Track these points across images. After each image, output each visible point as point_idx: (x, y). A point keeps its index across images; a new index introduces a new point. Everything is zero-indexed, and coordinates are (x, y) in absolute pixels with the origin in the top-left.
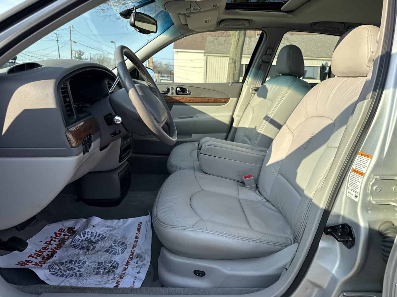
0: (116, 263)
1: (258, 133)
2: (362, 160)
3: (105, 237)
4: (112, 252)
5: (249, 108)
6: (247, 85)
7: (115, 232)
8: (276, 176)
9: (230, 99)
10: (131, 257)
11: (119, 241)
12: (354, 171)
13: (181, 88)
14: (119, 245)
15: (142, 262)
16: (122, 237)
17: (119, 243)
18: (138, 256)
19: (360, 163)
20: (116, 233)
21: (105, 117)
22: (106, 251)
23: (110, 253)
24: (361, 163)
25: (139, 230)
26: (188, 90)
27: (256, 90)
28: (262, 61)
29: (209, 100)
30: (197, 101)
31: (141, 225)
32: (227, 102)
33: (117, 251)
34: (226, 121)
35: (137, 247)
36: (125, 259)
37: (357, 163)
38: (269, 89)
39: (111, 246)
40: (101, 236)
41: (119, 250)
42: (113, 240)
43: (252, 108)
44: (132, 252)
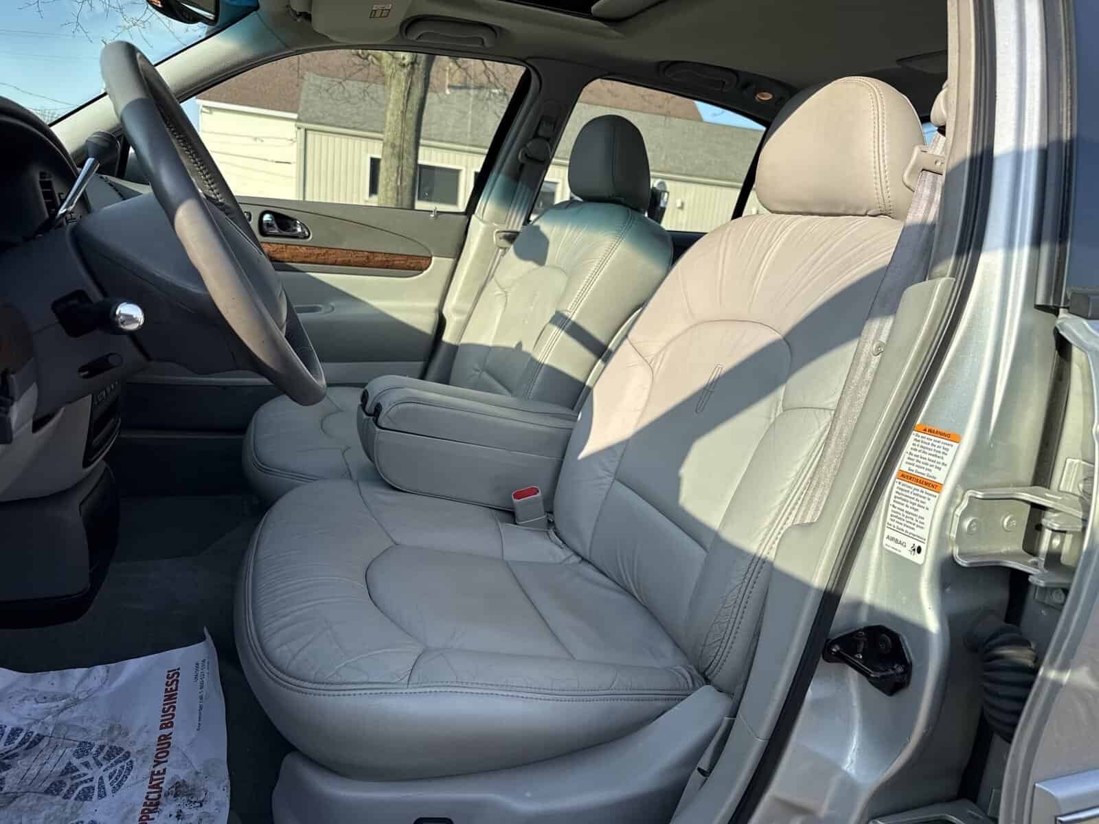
1: (537, 362)
2: (930, 447)
3: (40, 738)
4: (77, 792)
5: (493, 290)
6: (481, 220)
7: (75, 715)
8: (607, 487)
9: (434, 258)
10: (151, 796)
11: (98, 743)
12: (904, 476)
13: (276, 216)
14: (99, 758)
15: (201, 810)
16: (107, 728)
17: (98, 753)
18: (179, 789)
19: (924, 455)
20: (82, 719)
21: (55, 306)
22: (47, 792)
23: (66, 797)
24: (927, 456)
25: (170, 697)
26: (302, 225)
27: (511, 237)
28: (526, 155)
29: (368, 257)
30: (331, 260)
31: (178, 681)
32: (426, 269)
33: (95, 783)
34: (425, 324)
35: (172, 757)
36: (132, 811)
37: (911, 454)
38: (551, 237)
39: (70, 769)
40: (22, 735)
41: (101, 778)
42: (74, 745)
43: (502, 289)
44: (155, 777)
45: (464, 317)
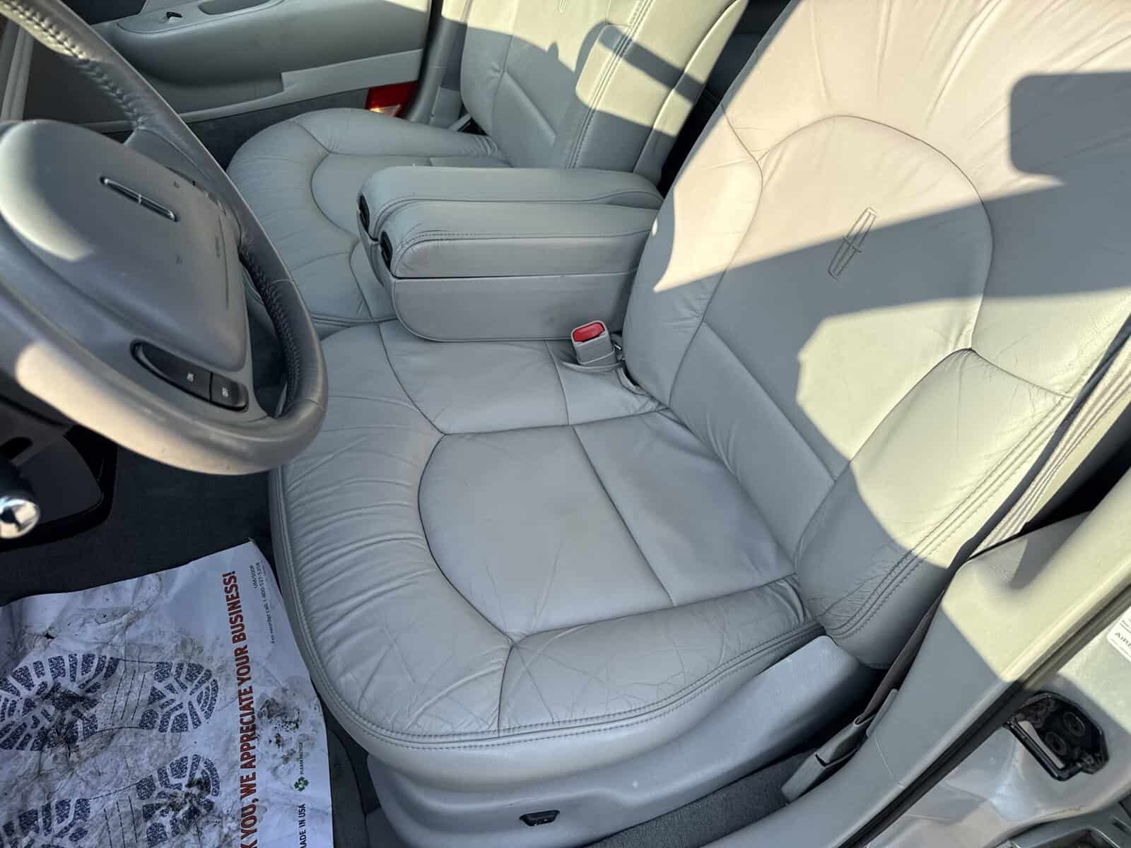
0: (202, 765)
3: (115, 662)
4: (171, 723)
7: (142, 630)
8: (692, 330)
10: (247, 719)
11: (175, 662)
14: (182, 679)
15: (298, 732)
16: (179, 643)
17: (179, 674)
18: (272, 709)
20: (150, 635)
22: (142, 725)
23: (162, 730)
25: (234, 605)
31: (236, 586)
33: (186, 710)
35: (254, 673)
36: (230, 740)
39: (155, 696)
40: (96, 662)
41: (190, 704)
42: (152, 668)
44: (243, 697)
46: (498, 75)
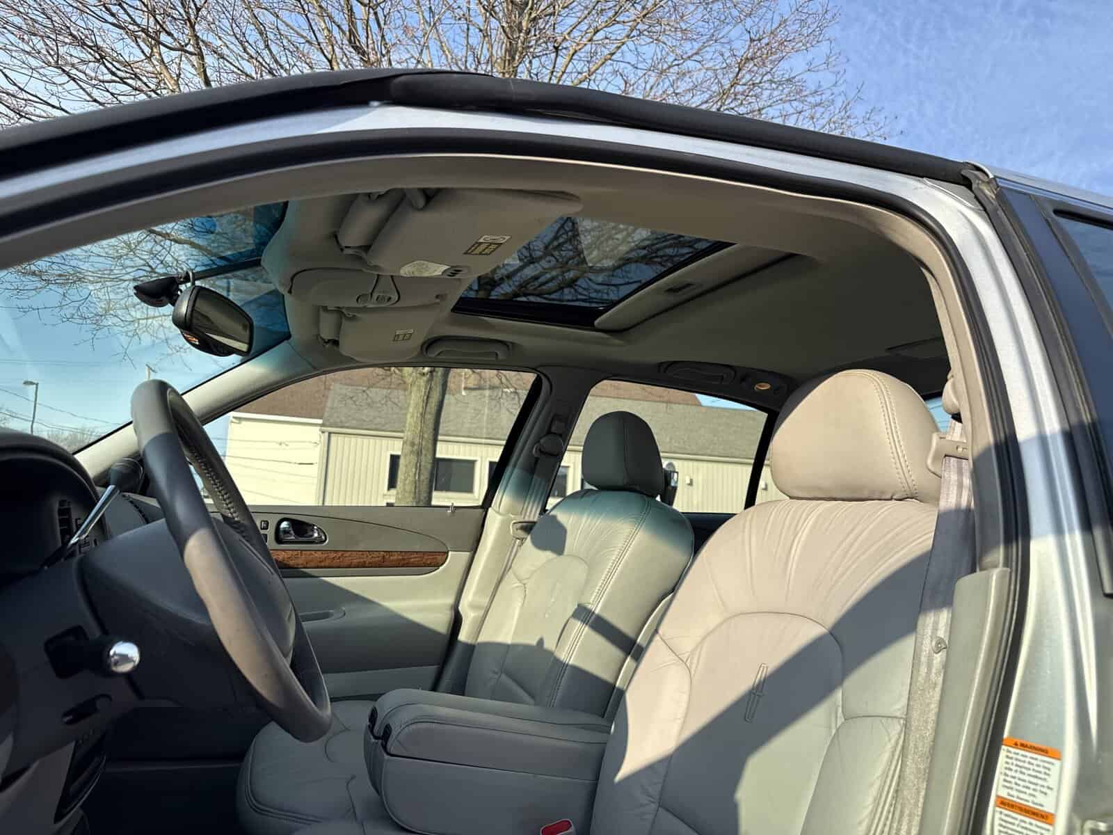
1: (561, 662)
2: (1026, 765)
5: (510, 582)
6: (498, 513)
8: (650, 817)
9: (450, 553)
12: (1004, 803)
13: (294, 523)
19: (1022, 776)
21: (48, 644)
24: (1027, 778)
26: (319, 529)
27: (528, 528)
28: (540, 450)
29: (384, 556)
30: (347, 562)
32: (442, 564)
34: (438, 621)
37: (1006, 775)
38: (569, 528)
43: (520, 581)
45: (482, 613)
46: (496, 676)
